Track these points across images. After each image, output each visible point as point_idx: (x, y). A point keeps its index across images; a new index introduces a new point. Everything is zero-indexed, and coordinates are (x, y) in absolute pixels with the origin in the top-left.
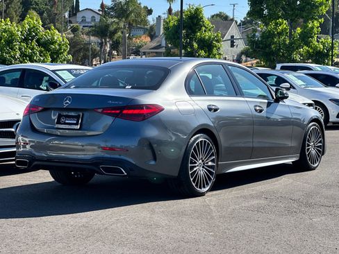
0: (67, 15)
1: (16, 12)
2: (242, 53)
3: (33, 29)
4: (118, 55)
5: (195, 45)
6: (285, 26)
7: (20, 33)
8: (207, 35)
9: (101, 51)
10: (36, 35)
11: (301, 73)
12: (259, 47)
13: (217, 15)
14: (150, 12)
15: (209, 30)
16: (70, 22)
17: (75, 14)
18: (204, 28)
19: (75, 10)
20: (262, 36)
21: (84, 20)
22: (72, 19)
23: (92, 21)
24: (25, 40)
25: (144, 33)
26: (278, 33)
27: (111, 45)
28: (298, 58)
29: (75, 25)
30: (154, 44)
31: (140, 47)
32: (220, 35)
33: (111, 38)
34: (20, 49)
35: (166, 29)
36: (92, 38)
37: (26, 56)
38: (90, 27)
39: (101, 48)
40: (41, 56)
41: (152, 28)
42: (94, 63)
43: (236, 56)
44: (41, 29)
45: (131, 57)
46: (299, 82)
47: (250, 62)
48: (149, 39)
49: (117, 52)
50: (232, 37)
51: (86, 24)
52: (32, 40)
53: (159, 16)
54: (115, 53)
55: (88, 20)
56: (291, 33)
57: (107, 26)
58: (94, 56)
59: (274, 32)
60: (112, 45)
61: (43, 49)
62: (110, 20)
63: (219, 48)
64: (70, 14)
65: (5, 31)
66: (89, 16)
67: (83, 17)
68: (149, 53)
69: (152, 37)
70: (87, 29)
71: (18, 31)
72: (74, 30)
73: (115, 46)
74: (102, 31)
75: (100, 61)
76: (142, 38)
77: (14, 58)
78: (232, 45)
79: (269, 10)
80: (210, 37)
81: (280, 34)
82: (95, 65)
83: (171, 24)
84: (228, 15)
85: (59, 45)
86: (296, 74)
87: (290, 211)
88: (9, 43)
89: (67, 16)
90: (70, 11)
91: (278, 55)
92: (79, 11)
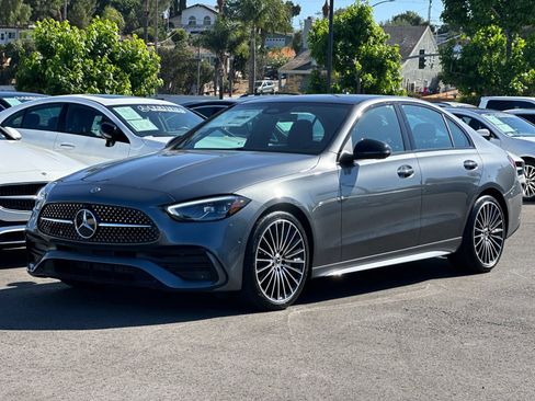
0: (166, 14)
1: (87, 8)
2: (440, 78)
3: (104, 38)
4: (244, 78)
5: (359, 66)
6: (500, 36)
7: (84, 44)
8: (378, 49)
9: (215, 71)
10: (109, 46)
11: (509, 114)
12: (458, 70)
13: (402, 17)
14: (296, 10)
15: (381, 42)
16: (172, 25)
17: (180, 14)
18: (372, 39)
19: (179, 7)
20: (464, 53)
21: (192, 22)
22: (174, 21)
23: (205, 23)
24: (93, 55)
25: (286, 45)
26: (489, 47)
27: (233, 63)
28: (520, 87)
29: (178, 30)
30: (301, 62)
31: (279, 66)
32: (397, 50)
33: (231, 50)
34: (84, 69)
35: (314, 39)
36: (203, 51)
37: (92, 79)
38: (202, 33)
39: (216, 67)
40: (116, 79)
41: (298, 36)
42: (206, 90)
43: (429, 83)
44: (117, 37)
45: (264, 82)
46: (506, 128)
47: (452, 93)
48: (293, 53)
49: (243, 73)
50: (422, 52)
51: (196, 30)
52: (102, 55)
53: (309, 18)
54: (239, 74)
55: (200, 22)
56: (509, 47)
57: (226, 33)
58: (206, 79)
59: (482, 46)
60: (235, 62)
61: (119, 69)
62: (230, 24)
63: (396, 71)
64: (171, 13)
65: (60, 40)
66: (200, 16)
67: (192, 18)
68: (292, 76)
69: (298, 50)
70: (196, 37)
71: (81, 40)
72: (177, 38)
73: (239, 63)
74: (218, 41)
75: (215, 88)
76: (283, 51)
77: (74, 82)
78: (422, 66)
79: (475, 11)
80: (381, 53)
81: (492, 49)
82: (207, 93)
83: (320, 32)
84: (420, 16)
85: (145, 63)
86: (502, 114)
87: (435, 331)
88: (67, 58)
89: (166, 17)
90: (171, 9)
91: (488, 82)
92: (185, 8)
